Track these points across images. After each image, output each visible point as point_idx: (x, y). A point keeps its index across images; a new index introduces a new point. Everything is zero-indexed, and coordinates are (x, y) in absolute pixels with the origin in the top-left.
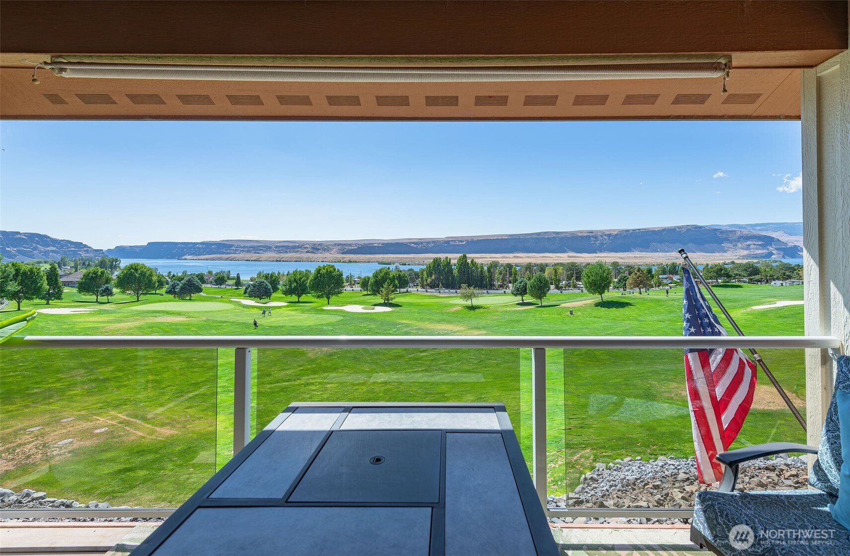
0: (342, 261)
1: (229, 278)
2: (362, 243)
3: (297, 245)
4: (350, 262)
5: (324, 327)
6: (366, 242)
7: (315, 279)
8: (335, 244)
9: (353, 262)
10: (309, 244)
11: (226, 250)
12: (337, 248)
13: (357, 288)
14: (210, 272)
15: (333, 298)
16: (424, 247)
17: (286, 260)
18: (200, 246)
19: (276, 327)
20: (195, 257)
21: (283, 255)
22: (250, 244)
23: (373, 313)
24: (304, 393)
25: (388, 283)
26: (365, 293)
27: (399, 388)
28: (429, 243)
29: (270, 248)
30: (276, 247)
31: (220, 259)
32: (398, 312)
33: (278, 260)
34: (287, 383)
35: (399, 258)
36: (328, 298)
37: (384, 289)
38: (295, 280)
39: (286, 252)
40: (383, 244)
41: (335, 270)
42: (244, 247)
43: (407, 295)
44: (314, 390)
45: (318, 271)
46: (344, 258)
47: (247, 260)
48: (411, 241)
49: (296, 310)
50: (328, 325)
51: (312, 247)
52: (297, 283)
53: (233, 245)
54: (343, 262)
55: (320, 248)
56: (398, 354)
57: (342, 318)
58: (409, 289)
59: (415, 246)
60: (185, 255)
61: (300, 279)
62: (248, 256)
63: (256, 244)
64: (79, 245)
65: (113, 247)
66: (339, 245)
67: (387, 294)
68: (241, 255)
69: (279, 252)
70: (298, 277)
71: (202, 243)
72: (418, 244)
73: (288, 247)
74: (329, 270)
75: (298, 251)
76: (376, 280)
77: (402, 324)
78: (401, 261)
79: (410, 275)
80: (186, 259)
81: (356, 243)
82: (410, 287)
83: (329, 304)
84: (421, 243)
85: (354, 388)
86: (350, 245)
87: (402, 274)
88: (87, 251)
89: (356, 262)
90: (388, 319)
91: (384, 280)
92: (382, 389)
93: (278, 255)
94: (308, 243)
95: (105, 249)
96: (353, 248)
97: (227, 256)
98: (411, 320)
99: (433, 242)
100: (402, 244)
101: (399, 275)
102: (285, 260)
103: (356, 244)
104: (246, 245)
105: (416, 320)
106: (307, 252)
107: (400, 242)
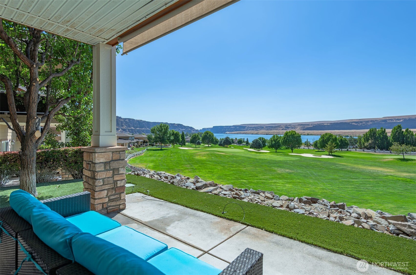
0: (303, 134)
1: (244, 142)
2: (316, 123)
3: (277, 125)
4: (308, 135)
6: (319, 123)
8: (299, 125)
9: (310, 135)
10: (283, 125)
11: (243, 129)
12: (300, 126)
13: (312, 148)
14: (236, 139)
16: (363, 124)
17: (271, 133)
18: (232, 127)
20: (230, 133)
21: (269, 131)
22: (253, 126)
26: (317, 150)
28: (368, 122)
29: (263, 127)
30: (266, 127)
31: (240, 133)
33: (267, 133)
35: (343, 132)
36: (292, 150)
39: (271, 130)
40: (331, 123)
42: (251, 127)
46: (304, 132)
47: (252, 134)
48: (353, 121)
49: (274, 154)
51: (285, 127)
52: (275, 141)
53: (246, 127)
54: (304, 135)
55: (289, 127)
59: (356, 124)
60: (227, 131)
62: (252, 132)
63: (256, 126)
64: (191, 128)
65: (201, 129)
66: (301, 125)
68: (250, 131)
69: (268, 130)
71: (233, 126)
72: (358, 123)
73: (272, 127)
75: (277, 129)
78: (344, 134)
79: (350, 140)
80: (227, 133)
81: (312, 123)
82: (350, 148)
84: (361, 122)
86: (308, 125)
88: (194, 130)
89: (312, 135)
93: (267, 131)
94: (283, 124)
95: (199, 129)
96: (310, 127)
97: (244, 132)
99: (372, 121)
100: (345, 123)
102: (270, 134)
103: (312, 124)
104: (252, 126)
106: (282, 129)
107: (344, 122)
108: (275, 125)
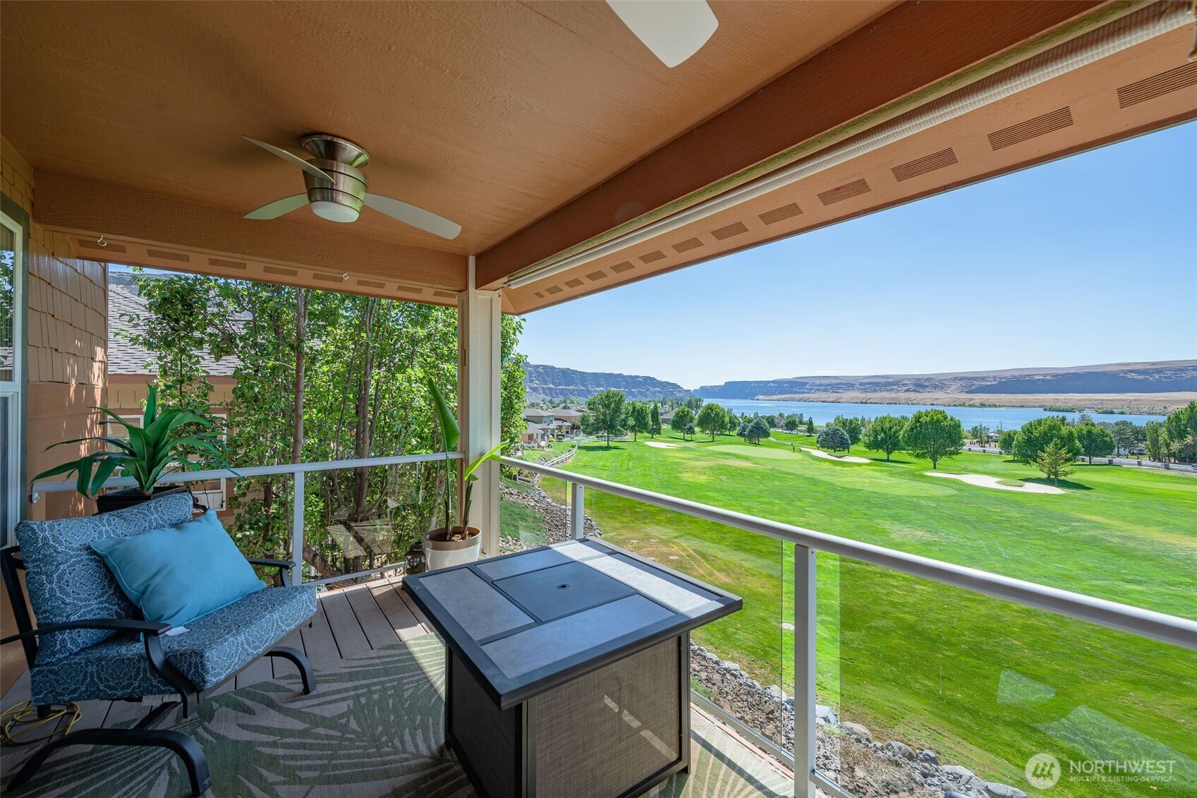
0: (967, 404)
1: (801, 423)
2: (1008, 375)
3: (891, 380)
4: (983, 405)
5: (922, 502)
6: (1017, 374)
7: (912, 429)
8: (955, 378)
9: (990, 406)
10: (909, 380)
11: (801, 389)
12: (959, 384)
13: (994, 448)
14: (781, 415)
15: (943, 461)
16: (1166, 377)
17: (875, 401)
18: (773, 385)
19: (850, 490)
20: (768, 398)
21: (870, 395)
22: (827, 382)
23: (1020, 493)
24: (879, 585)
25: (1056, 445)
26: (1010, 457)
27: (1058, 631)
28: (1183, 370)
29: (852, 385)
30: (861, 384)
31: (793, 400)
32: (1079, 499)
33: (864, 401)
34: (857, 566)
35: (1097, 400)
36: (935, 460)
37: (1046, 455)
38: (882, 429)
39: (875, 391)
40: (1057, 375)
41: (945, 418)
42: (820, 385)
43: (1108, 470)
44: (893, 586)
45: (918, 419)
46: (971, 399)
48: (1130, 368)
49: (882, 471)
50: (929, 498)
51: (915, 384)
52: (885, 433)
53: (807, 383)
54: (970, 406)
55: (927, 384)
56: (1065, 572)
57: (956, 492)
58: (1116, 460)
59: (1142, 377)
60: (757, 395)
61: (891, 428)
62: (824, 396)
63: (834, 381)
64: (675, 386)
65: (698, 388)
66: (962, 379)
67: (1055, 464)
68: (817, 395)
69: (865, 391)
70: (888, 425)
71: (774, 382)
72: (1149, 374)
73: (877, 384)
74: (935, 418)
75: (892, 390)
76: (1030, 438)
77: (1085, 521)
78: (1100, 406)
79: (1119, 433)
80: (758, 400)
81: (995, 375)
82: (1119, 455)
83: (935, 468)
84: (1159, 371)
85: (963, 603)
86: (983, 379)
87: (1095, 430)
88: (680, 391)
89: (995, 406)
90: (1050, 507)
91: (1047, 438)
92: (1020, 621)
93: (863, 395)
94: (908, 377)
95: (692, 389)
96: (989, 383)
97: (801, 396)
98: (1110, 516)
99: (1196, 367)
100: (1104, 374)
101: (1089, 432)
102: (873, 402)
103: (995, 377)
104: (822, 382)
105: (1124, 519)
106: (906, 391)
107: (1099, 370)
108: (885, 380)
